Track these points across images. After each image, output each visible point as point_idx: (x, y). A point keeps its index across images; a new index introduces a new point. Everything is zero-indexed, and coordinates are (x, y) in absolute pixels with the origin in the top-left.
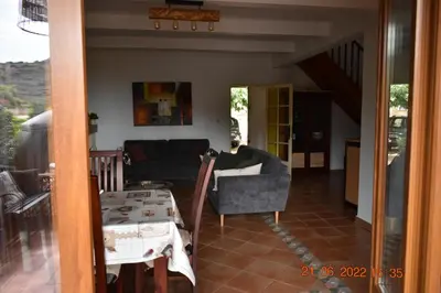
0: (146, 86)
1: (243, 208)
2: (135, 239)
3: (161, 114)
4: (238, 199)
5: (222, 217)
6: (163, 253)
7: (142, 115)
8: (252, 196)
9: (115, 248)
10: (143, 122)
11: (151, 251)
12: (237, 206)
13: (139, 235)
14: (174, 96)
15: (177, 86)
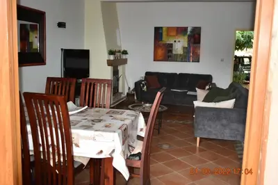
0: (164, 29)
1: (215, 134)
2: (92, 141)
3: (174, 53)
4: (210, 127)
5: (198, 139)
6: (110, 154)
7: (160, 52)
8: (222, 125)
9: (80, 145)
10: (161, 58)
11: (101, 152)
12: (210, 132)
13: (94, 139)
14: (186, 37)
15: (189, 30)
